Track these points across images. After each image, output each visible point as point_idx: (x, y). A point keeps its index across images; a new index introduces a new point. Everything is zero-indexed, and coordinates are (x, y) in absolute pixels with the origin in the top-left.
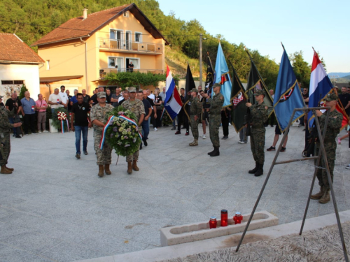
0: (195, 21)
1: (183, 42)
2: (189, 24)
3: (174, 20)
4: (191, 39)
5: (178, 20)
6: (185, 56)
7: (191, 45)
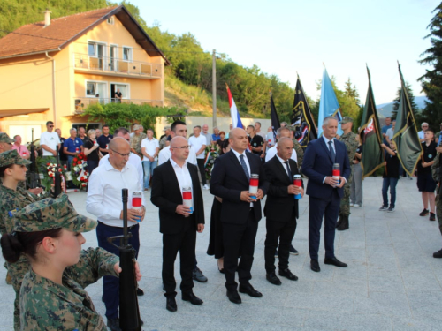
0: (190, 34)
1: (177, 63)
2: (180, 39)
3: (160, 33)
4: (187, 59)
5: (166, 33)
6: (180, 82)
7: (187, 67)
